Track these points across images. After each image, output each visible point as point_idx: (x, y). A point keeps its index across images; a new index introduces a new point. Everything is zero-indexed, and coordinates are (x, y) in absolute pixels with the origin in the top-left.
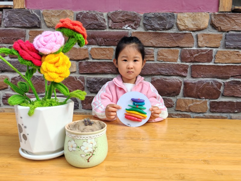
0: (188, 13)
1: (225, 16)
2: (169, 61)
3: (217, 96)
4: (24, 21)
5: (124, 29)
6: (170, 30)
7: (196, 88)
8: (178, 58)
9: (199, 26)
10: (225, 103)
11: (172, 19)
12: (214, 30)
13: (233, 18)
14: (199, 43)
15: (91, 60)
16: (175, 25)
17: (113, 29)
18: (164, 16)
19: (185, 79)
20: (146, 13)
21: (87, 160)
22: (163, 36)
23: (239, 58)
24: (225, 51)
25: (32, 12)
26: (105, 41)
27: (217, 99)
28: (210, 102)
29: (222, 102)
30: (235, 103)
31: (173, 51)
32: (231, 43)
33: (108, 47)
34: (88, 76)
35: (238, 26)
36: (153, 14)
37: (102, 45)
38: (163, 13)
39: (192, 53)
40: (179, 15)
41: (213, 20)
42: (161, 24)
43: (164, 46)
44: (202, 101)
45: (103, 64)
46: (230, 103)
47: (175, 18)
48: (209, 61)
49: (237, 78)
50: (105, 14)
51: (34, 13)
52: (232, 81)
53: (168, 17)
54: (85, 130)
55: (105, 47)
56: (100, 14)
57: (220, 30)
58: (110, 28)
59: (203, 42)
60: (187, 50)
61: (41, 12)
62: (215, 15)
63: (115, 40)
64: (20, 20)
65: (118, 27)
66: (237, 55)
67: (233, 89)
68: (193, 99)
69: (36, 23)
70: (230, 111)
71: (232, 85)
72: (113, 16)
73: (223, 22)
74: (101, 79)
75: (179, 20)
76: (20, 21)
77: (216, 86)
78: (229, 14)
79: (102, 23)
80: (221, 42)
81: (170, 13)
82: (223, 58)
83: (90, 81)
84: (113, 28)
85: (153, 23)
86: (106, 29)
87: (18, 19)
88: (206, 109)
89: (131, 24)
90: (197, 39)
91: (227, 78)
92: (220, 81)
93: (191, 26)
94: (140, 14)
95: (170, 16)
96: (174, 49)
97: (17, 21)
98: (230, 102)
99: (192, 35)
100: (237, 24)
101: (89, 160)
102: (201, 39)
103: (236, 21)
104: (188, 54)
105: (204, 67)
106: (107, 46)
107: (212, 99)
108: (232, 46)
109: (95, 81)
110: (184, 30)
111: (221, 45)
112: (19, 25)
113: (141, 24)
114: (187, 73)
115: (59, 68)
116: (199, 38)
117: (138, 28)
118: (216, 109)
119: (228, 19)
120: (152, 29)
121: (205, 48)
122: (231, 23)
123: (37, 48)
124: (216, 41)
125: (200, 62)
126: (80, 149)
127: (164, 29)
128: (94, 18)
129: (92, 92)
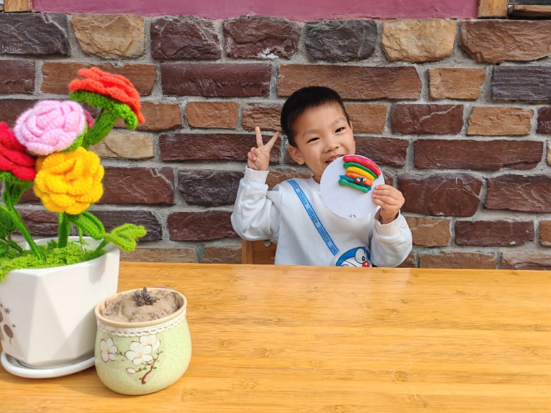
0: (407, 21)
1: (491, 26)
2: (364, 132)
3: (471, 209)
4: (30, 41)
5: (261, 59)
6: (365, 61)
7: (423, 192)
8: (384, 125)
9: (433, 50)
10: (488, 225)
11: (371, 35)
12: (467, 60)
13: (510, 32)
14: (433, 89)
15: (187, 131)
16: (377, 48)
17: (236, 59)
18: (353, 27)
19: (400, 172)
20: (311, 21)
21: (140, 379)
22: (349, 74)
23: (522, 123)
24: (490, 108)
25: (47, 20)
26: (219, 87)
27: (471, 214)
28: (457, 222)
29: (481, 223)
30: (511, 226)
31: (373, 109)
32: (504, 89)
33: (225, 100)
34: (180, 167)
35: (520, 50)
36: (328, 22)
37: (212, 95)
38: (350, 22)
39: (417, 113)
40: (387, 25)
41: (465, 37)
42: (345, 46)
43: (352, 98)
44: (438, 220)
45: (216, 139)
46: (499, 225)
47: (378, 31)
48: (455, 131)
49: (516, 169)
50: (217, 24)
51: (51, 21)
52: (505, 175)
53: (361, 30)
54: (137, 315)
55: (219, 100)
56: (205, 23)
57: (479, 60)
58: (229, 56)
59: (442, 89)
60: (405, 105)
61: (69, 18)
62: (468, 24)
63: (240, 83)
64: (21, 39)
65: (248, 54)
66: (517, 117)
67: (506, 194)
68: (419, 216)
69: (58, 45)
70: (499, 242)
71: (505, 185)
72: (235, 27)
73: (488, 41)
74: (212, 173)
75: (387, 37)
76: (20, 42)
77: (468, 188)
78: (502, 23)
79: (210, 45)
80: (483, 88)
81: (367, 22)
82: (485, 125)
83: (185, 179)
84: (236, 56)
85: (328, 44)
86: (220, 58)
87: (15, 37)
88: (446, 239)
89: (276, 47)
90: (429, 81)
91: (495, 169)
92: (479, 175)
93: (415, 51)
94: (297, 22)
95: (366, 27)
96: (376, 103)
97: (14, 42)
98: (500, 222)
99: (416, 72)
100: (519, 46)
101: (145, 380)
102: (436, 80)
103: (518, 38)
104: (406, 116)
105: (443, 146)
106: (222, 97)
107: (461, 216)
108: (507, 96)
109: (198, 177)
110: (398, 60)
111: (483, 95)
112: (18, 51)
113: (300, 46)
114: (405, 159)
115: (76, 183)
116: (431, 78)
117: (294, 56)
118: (469, 239)
119: (499, 34)
120: (325, 57)
121: (446, 102)
122: (505, 43)
123: (22, 142)
124: (470, 84)
125: (434, 134)
126: (124, 358)
127: (352, 59)
128: (192, 32)
129: (190, 204)
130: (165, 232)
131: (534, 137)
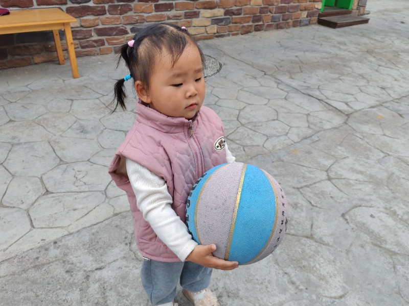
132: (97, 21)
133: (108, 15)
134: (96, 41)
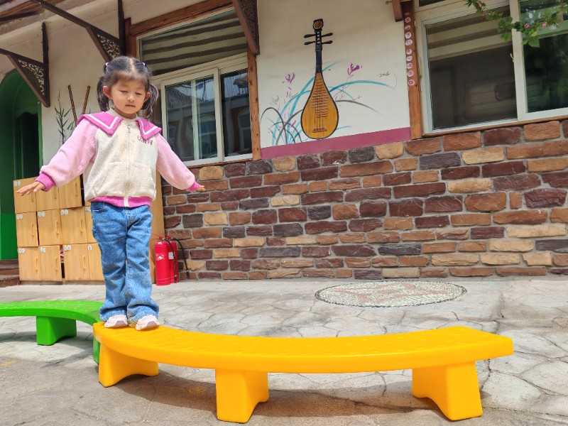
0: (385, 145)
1: (415, 142)
2: (373, 187)
4: (260, 169)
5: (334, 165)
6: (370, 161)
7: (400, 207)
8: (381, 183)
9: (395, 154)
10: (429, 218)
11: (372, 151)
12: (410, 155)
14: (397, 168)
15: (310, 193)
16: (375, 155)
17: (325, 166)
18: (365, 150)
19: (390, 200)
20: (350, 150)
22: (366, 166)
23: (434, 176)
24: (421, 172)
25: (265, 161)
26: (320, 176)
27: (421, 215)
28: (415, 219)
29: (425, 218)
30: (438, 218)
31: (376, 177)
32: (425, 164)
34: (308, 206)
35: (428, 149)
36: (356, 149)
37: (318, 179)
38: (363, 148)
39: (393, 177)
40: (377, 147)
41: (407, 148)
42: (363, 156)
43: (368, 174)
44: (407, 218)
45: (320, 194)
46: (433, 219)
47: (374, 150)
48: (409, 182)
49: (436, 194)
50: (319, 155)
51: (267, 162)
52: (431, 198)
53: (368, 150)
56: (315, 155)
57: (414, 155)
58: (323, 165)
59: (401, 167)
60: (388, 175)
61: (272, 160)
62: (408, 142)
63: (327, 174)
64: (258, 169)
65: (329, 164)
66: (432, 174)
68: (398, 217)
69: (269, 169)
70: (434, 225)
71: (432, 202)
72: (324, 155)
73: (415, 148)
74: (319, 207)
75: (377, 151)
77: (417, 204)
79: (316, 162)
80: (418, 165)
81: (370, 147)
82: (420, 178)
83: (310, 210)
85: (357, 157)
86: (320, 166)
87: (256, 168)
88: (412, 226)
89: (339, 160)
91: (427, 195)
92: (421, 198)
93: (388, 155)
94: (345, 151)
95: (370, 149)
96: (377, 175)
97: (256, 170)
98: (433, 217)
99: (390, 162)
102: (398, 164)
103: (426, 145)
104: (389, 178)
105: (404, 188)
106: (321, 180)
107: (417, 216)
108: (426, 167)
109: (314, 209)
110: (383, 159)
111: (418, 167)
112: (257, 172)
113: (347, 158)
114: (391, 195)
116: (396, 164)
117: (345, 162)
118: (421, 225)
119: (419, 144)
120: (356, 161)
121: (404, 172)
122: (422, 148)
124: (412, 164)
125: (399, 184)
127: (365, 161)
128: (310, 159)
129: (312, 219)
130: (304, 231)
131: (441, 181)
132: (335, 238)
133: (349, 231)
134: (332, 261)
